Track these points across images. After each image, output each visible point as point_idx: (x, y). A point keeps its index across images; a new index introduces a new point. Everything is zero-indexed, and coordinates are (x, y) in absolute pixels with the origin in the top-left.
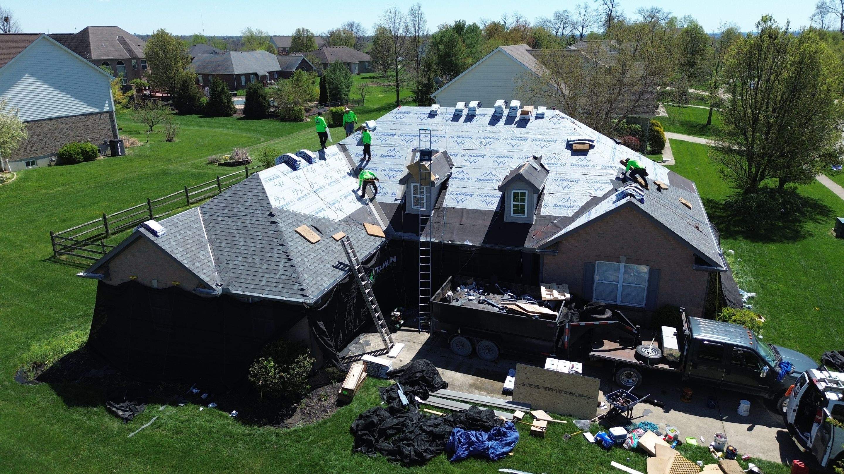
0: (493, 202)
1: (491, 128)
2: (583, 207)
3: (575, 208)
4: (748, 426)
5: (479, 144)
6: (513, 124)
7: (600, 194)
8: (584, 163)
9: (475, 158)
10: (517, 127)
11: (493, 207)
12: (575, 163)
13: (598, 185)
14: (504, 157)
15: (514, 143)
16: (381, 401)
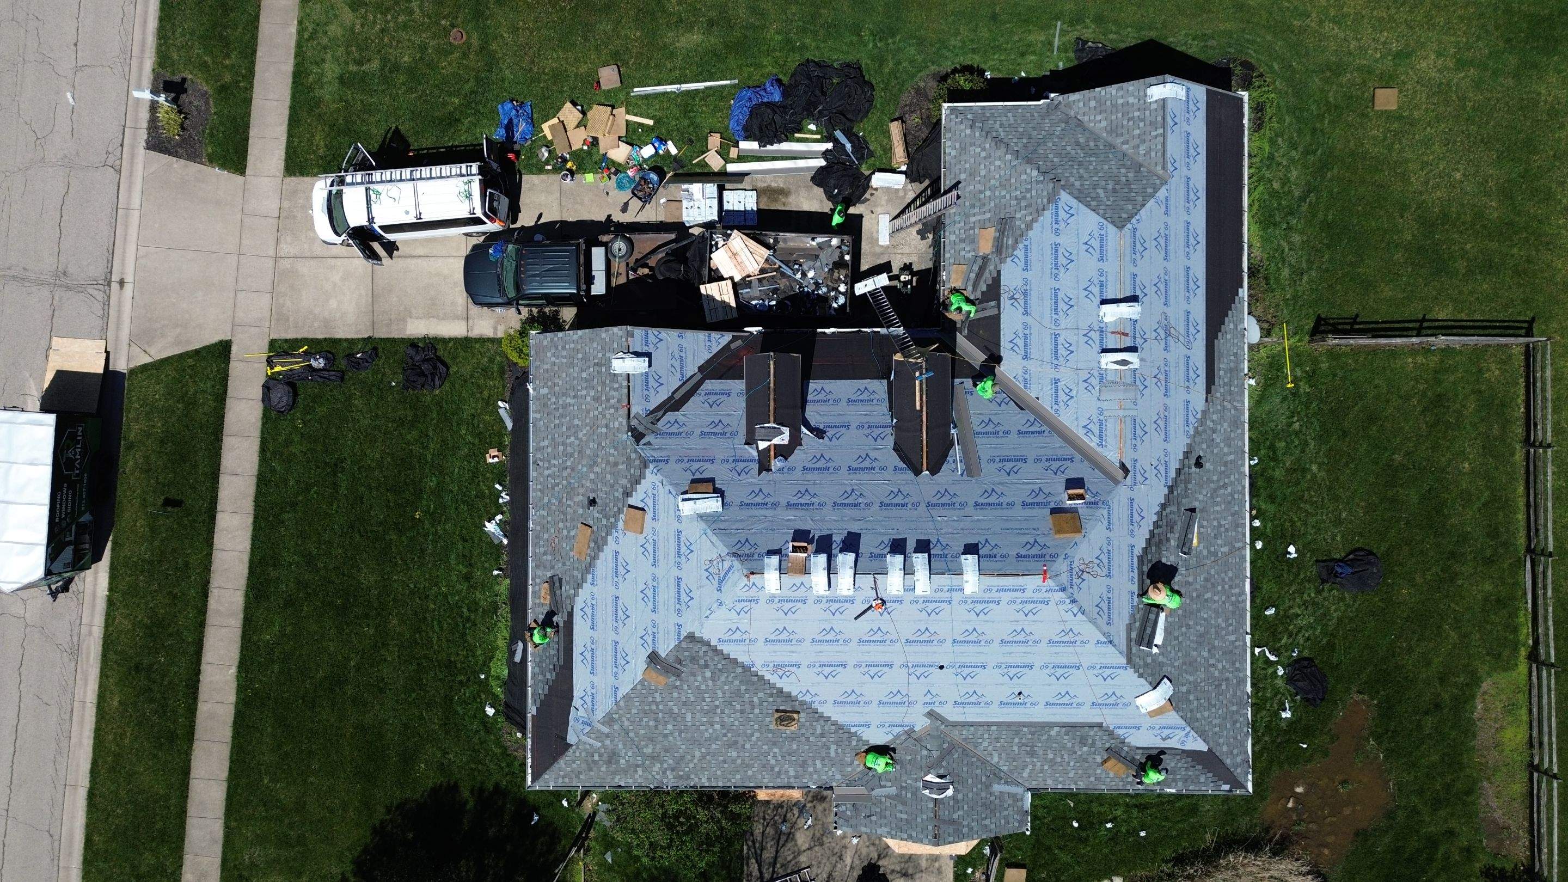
0: (816, 393)
1: (854, 528)
2: (693, 395)
3: (703, 393)
4: (542, 221)
5: (865, 494)
6: (816, 537)
7: (670, 416)
8: (695, 466)
9: (863, 465)
10: (809, 532)
11: (813, 385)
12: (707, 465)
13: (674, 429)
14: (817, 469)
15: (807, 497)
16: (864, 136)
